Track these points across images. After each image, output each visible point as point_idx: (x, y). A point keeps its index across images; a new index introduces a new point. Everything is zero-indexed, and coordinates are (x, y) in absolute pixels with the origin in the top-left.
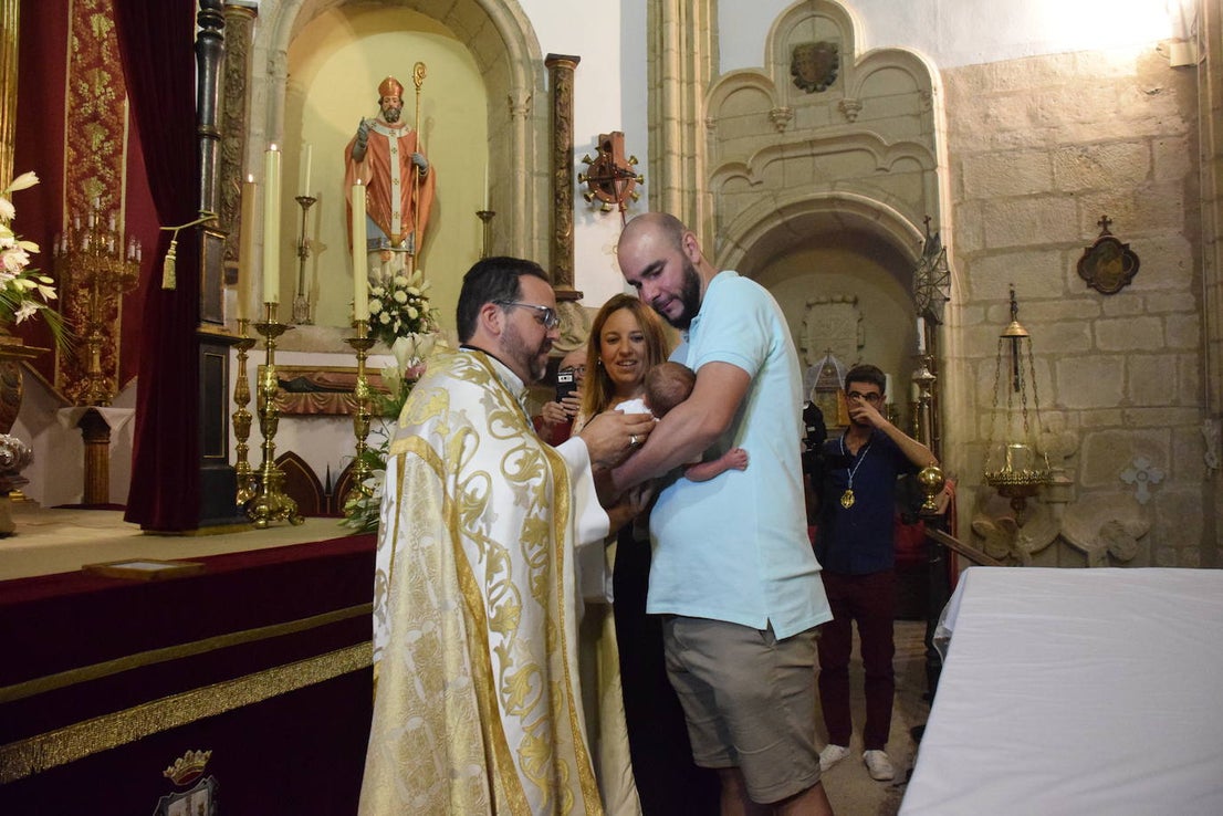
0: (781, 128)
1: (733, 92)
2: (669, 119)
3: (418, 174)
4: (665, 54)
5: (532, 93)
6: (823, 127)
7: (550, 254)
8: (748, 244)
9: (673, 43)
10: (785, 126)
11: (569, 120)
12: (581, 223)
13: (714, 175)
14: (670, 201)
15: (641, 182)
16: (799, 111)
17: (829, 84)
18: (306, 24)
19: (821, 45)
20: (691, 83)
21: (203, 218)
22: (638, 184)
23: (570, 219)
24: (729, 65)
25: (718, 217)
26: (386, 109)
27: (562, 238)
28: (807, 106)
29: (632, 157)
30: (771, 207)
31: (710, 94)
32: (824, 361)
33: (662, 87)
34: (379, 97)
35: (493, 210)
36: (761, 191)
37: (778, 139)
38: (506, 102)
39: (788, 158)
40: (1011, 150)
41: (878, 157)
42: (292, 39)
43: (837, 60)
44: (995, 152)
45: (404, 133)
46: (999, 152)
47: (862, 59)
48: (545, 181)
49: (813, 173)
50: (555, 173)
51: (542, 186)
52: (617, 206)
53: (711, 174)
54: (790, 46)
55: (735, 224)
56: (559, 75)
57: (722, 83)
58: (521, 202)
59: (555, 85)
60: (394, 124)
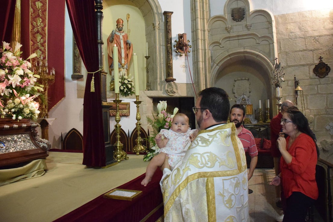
0: (229, 32)
1: (216, 21)
2: (198, 29)
4: (196, 11)
5: (160, 22)
7: (166, 68)
8: (220, 64)
9: (198, 8)
10: (230, 31)
11: (170, 30)
12: (174, 59)
13: (210, 45)
14: (199, 52)
15: (191, 47)
16: (234, 27)
17: (242, 19)
19: (240, 8)
20: (203, 19)
21: (100, 69)
23: (172, 58)
24: (214, 13)
25: (211, 57)
26: (119, 27)
27: (170, 64)
28: (236, 25)
29: (188, 40)
30: (227, 54)
31: (209, 22)
32: (242, 97)
33: (195, 20)
34: (116, 24)
35: (150, 56)
36: (223, 49)
37: (228, 35)
38: (152, 25)
39: (231, 40)
40: (294, 38)
41: (257, 40)
43: (244, 12)
44: (290, 38)
45: (124, 34)
46: (291, 39)
47: (252, 12)
48: (164, 47)
49: (238, 44)
50: (167, 45)
51: (163, 49)
52: (184, 54)
53: (209, 45)
54: (231, 9)
55: (217, 58)
56: (167, 17)
57: (212, 19)
58: (158, 54)
59: (167, 20)
60: (121, 31)
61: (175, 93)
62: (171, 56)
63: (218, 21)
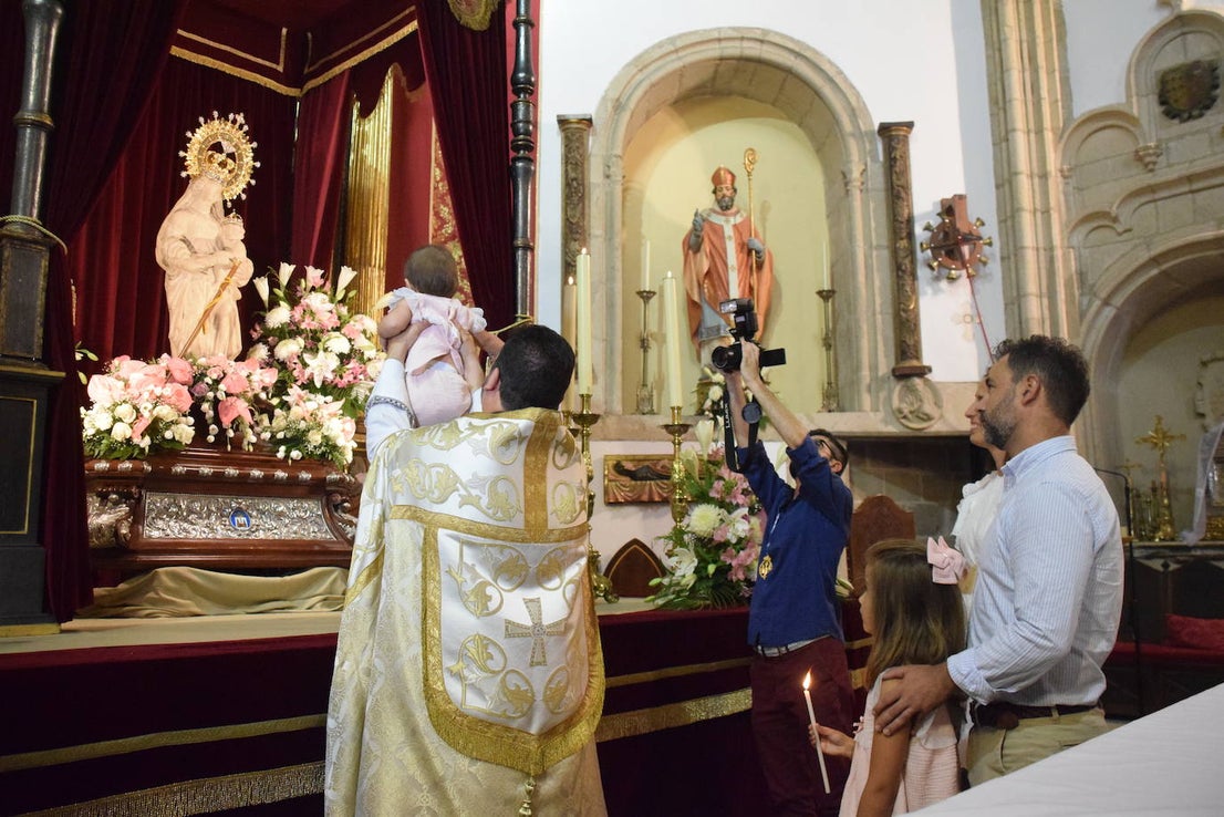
0: (1151, 166)
1: (1090, 135)
2: (1016, 174)
3: (754, 258)
4: (1008, 105)
5: (866, 165)
6: (1204, 157)
7: (895, 329)
8: (1119, 300)
9: (1016, 91)
10: (1155, 163)
11: (907, 188)
12: (925, 293)
13: (1075, 228)
14: (1024, 261)
15: (990, 244)
16: (1172, 144)
17: (1208, 107)
18: (642, 125)
19: (1196, 64)
20: (1040, 131)
21: (520, 321)
22: (986, 248)
23: (914, 291)
24: (1084, 105)
25: (1082, 275)
26: (720, 198)
27: (906, 311)
28: (1181, 137)
29: (978, 219)
30: (1144, 256)
31: (1064, 140)
33: (1007, 140)
34: (713, 188)
35: (836, 289)
36: (1131, 240)
37: (1148, 179)
38: (841, 176)
39: (1159, 200)
42: (628, 142)
43: (1217, 78)
45: (739, 219)
48: (886, 253)
49: (1195, 212)
50: (895, 244)
51: (881, 259)
52: (964, 272)
53: (1071, 227)
54: (1156, 73)
55: (1103, 278)
56: (893, 144)
57: (1079, 126)
58: (861, 278)
59: (890, 154)
60: (729, 212)
61: (929, 418)
62: (910, 282)
63: (1107, 131)
